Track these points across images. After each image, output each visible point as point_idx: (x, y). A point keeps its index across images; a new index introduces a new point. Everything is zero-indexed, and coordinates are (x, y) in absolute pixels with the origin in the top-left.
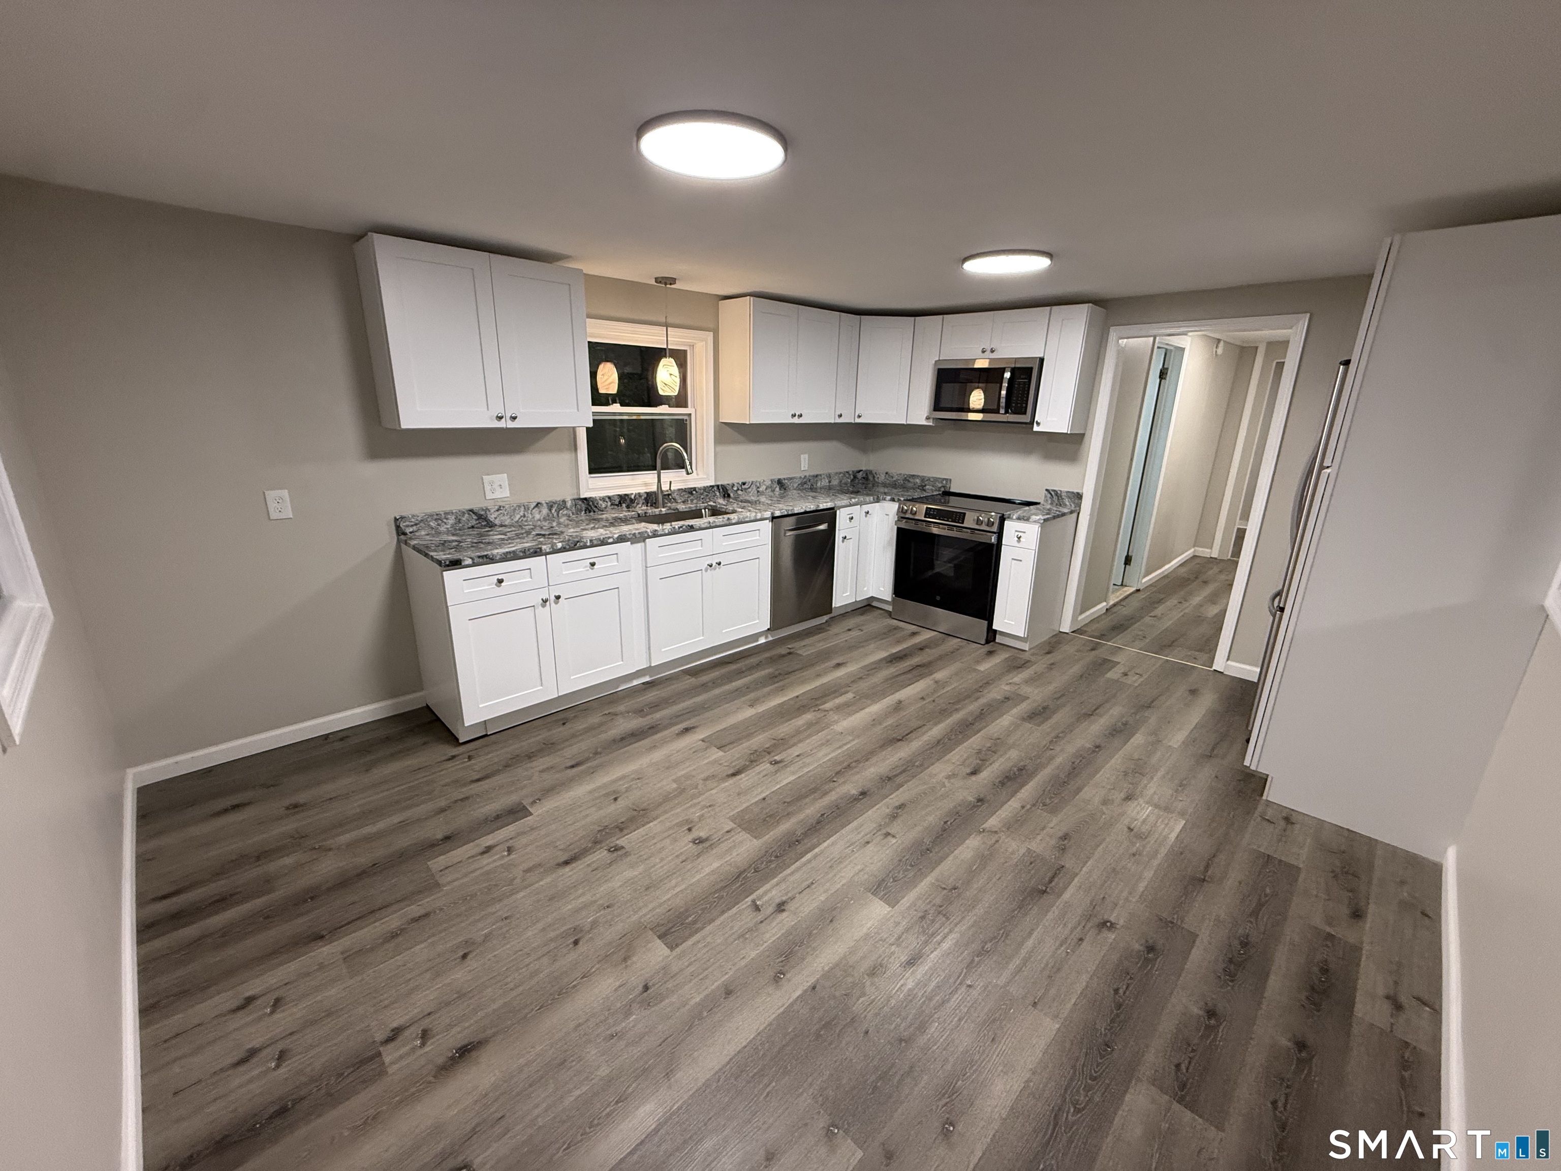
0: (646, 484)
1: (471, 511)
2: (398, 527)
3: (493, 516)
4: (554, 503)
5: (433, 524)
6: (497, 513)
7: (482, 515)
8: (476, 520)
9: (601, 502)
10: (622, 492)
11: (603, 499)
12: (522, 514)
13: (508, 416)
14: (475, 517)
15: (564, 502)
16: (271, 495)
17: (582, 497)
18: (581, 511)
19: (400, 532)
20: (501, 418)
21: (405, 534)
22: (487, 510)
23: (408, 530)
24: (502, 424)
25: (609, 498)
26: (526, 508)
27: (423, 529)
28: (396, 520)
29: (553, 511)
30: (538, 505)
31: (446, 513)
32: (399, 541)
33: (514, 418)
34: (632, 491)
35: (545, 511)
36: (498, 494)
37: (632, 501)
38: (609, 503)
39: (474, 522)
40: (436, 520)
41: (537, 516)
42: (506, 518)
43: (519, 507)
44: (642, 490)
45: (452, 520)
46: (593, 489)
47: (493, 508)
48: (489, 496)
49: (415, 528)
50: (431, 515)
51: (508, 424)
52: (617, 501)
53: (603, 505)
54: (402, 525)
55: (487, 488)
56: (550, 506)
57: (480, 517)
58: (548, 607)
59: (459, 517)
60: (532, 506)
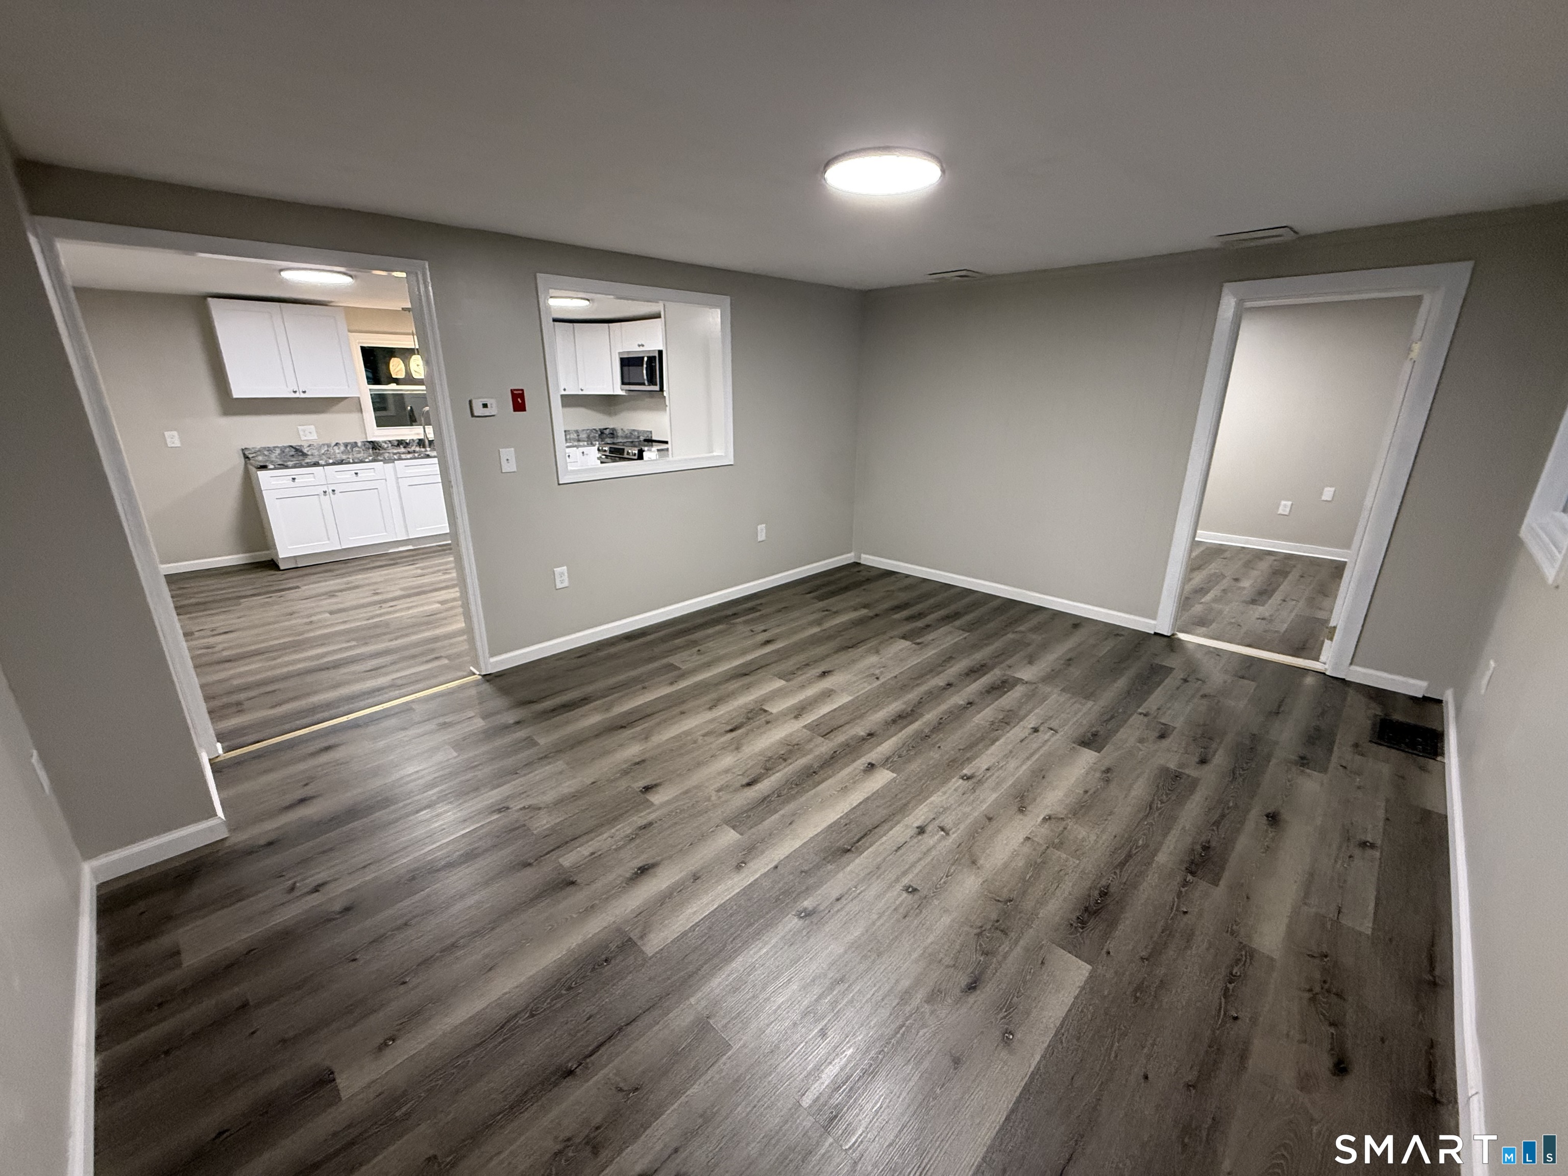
0: (418, 434)
1: (291, 446)
2: (244, 454)
4: (349, 443)
5: (266, 453)
6: (308, 448)
9: (383, 444)
10: (400, 438)
11: (385, 442)
12: (326, 449)
13: (301, 391)
14: (294, 449)
15: (356, 443)
16: (167, 434)
17: (369, 440)
18: (369, 448)
19: (246, 457)
20: (295, 392)
21: (248, 458)
22: (301, 446)
23: (250, 456)
24: (297, 395)
25: (390, 441)
26: (329, 446)
27: (260, 455)
28: (243, 450)
29: (349, 448)
30: (337, 444)
31: (275, 447)
32: (246, 462)
33: (304, 392)
34: (407, 438)
35: (342, 448)
36: (309, 437)
37: (407, 444)
38: (390, 445)
39: (293, 453)
40: (268, 451)
41: (337, 451)
42: (315, 451)
43: (324, 445)
44: (416, 437)
45: (278, 451)
46: (376, 436)
47: (305, 444)
49: (254, 455)
50: (265, 448)
51: (303, 396)
52: (396, 443)
53: (386, 446)
54: (246, 453)
55: (301, 433)
56: (346, 445)
57: (297, 450)
58: (328, 496)
59: (283, 450)
60: (333, 445)
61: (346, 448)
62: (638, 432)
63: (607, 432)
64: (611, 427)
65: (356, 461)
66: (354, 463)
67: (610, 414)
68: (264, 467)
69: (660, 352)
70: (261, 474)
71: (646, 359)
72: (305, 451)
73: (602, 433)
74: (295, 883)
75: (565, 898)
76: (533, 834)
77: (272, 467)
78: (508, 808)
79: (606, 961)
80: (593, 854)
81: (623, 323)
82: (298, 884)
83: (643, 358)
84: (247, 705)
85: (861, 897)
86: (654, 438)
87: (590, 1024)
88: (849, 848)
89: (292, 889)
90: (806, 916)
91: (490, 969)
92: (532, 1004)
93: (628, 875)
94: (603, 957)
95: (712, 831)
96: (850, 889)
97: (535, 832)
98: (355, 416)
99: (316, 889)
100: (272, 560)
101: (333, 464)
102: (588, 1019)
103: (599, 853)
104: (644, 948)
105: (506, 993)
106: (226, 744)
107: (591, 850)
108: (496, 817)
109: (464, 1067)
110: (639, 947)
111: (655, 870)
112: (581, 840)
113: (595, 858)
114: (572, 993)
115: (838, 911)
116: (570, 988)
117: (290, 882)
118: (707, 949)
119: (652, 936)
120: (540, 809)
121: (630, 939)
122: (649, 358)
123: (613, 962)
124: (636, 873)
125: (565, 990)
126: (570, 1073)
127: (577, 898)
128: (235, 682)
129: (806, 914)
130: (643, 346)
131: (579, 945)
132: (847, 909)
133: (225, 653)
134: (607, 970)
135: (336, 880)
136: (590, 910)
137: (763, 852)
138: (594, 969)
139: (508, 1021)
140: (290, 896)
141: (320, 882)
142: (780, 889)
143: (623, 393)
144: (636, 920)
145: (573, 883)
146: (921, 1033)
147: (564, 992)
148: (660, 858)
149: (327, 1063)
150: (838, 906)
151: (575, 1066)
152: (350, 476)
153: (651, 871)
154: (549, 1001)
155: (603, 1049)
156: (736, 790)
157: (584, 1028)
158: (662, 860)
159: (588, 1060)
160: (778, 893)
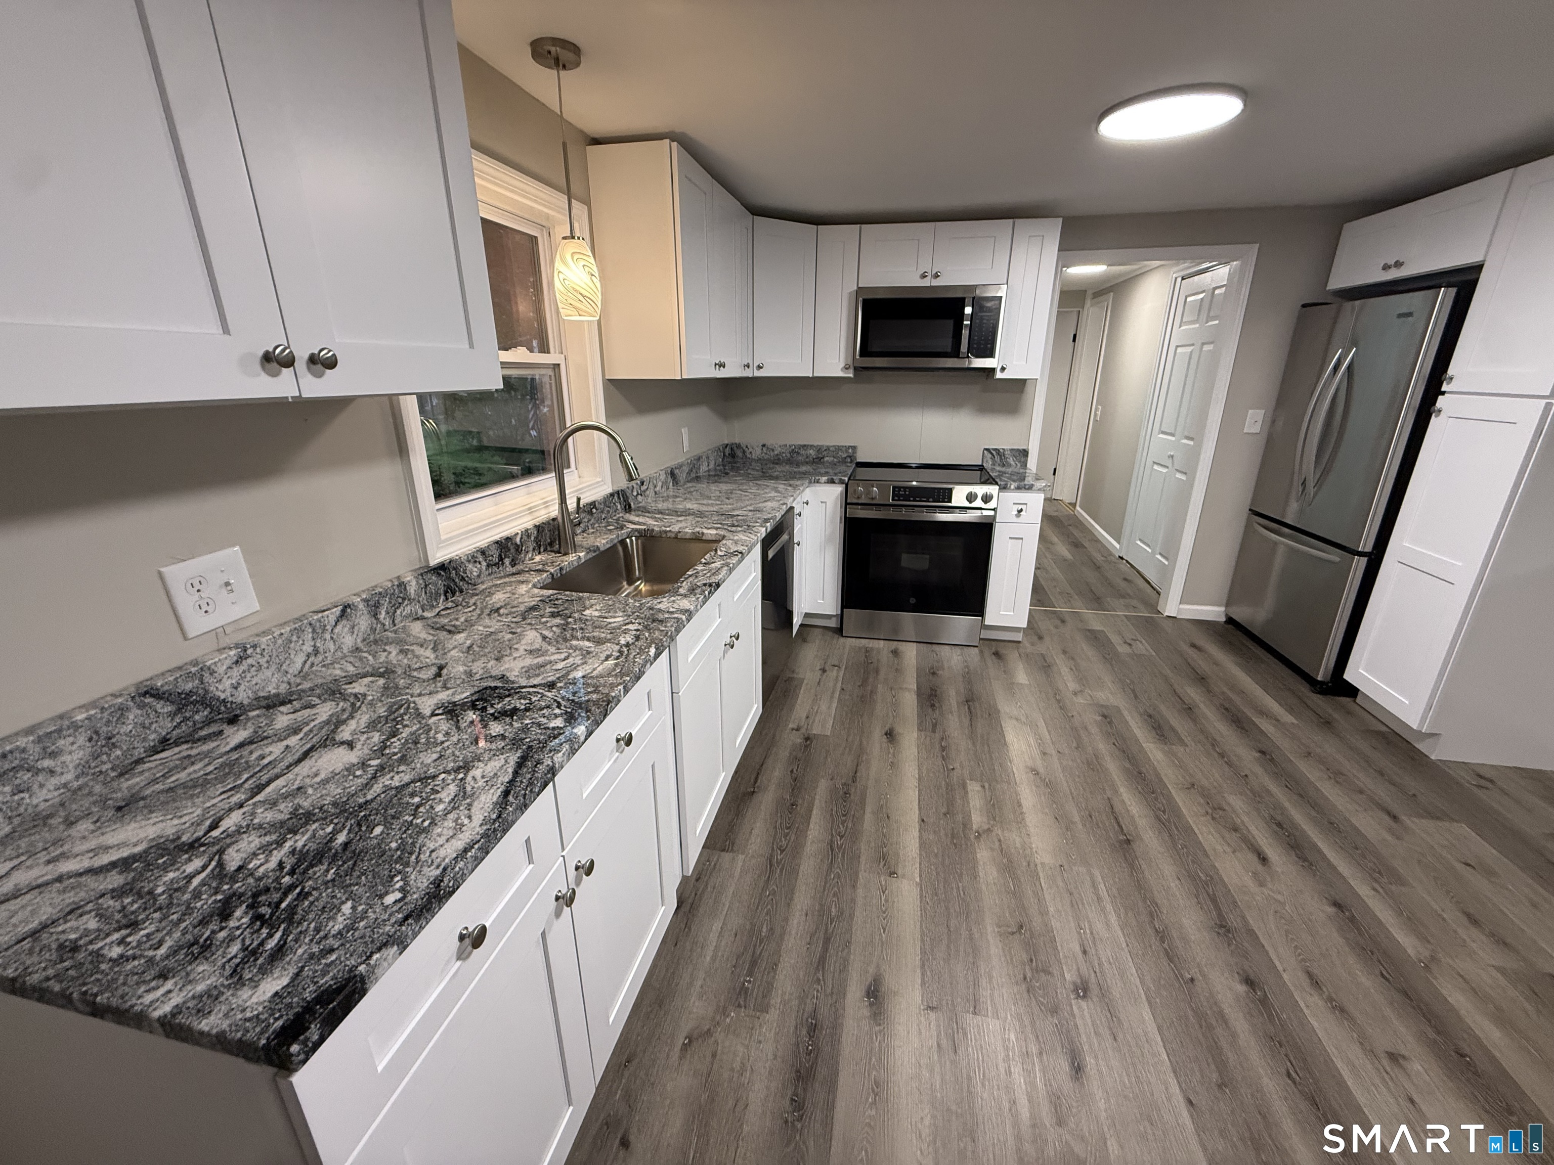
1: (147, 692)
3: (227, 683)
4: (381, 595)
6: (236, 672)
7: (189, 694)
8: (172, 715)
9: (469, 566)
10: (500, 534)
11: (473, 558)
12: (308, 648)
13: (302, 355)
14: (169, 708)
15: (401, 585)
17: (433, 562)
18: (438, 594)
22: (203, 670)
25: (482, 552)
26: (317, 629)
29: (382, 615)
30: (345, 611)
31: (44, 736)
34: (514, 528)
35: (363, 622)
36: (226, 611)
37: (518, 548)
38: (483, 564)
41: (348, 641)
42: (268, 673)
46: (450, 541)
48: (198, 625)
52: (494, 552)
53: (474, 571)
55: (185, 602)
61: (375, 616)
72: (222, 689)
143: (849, 373)
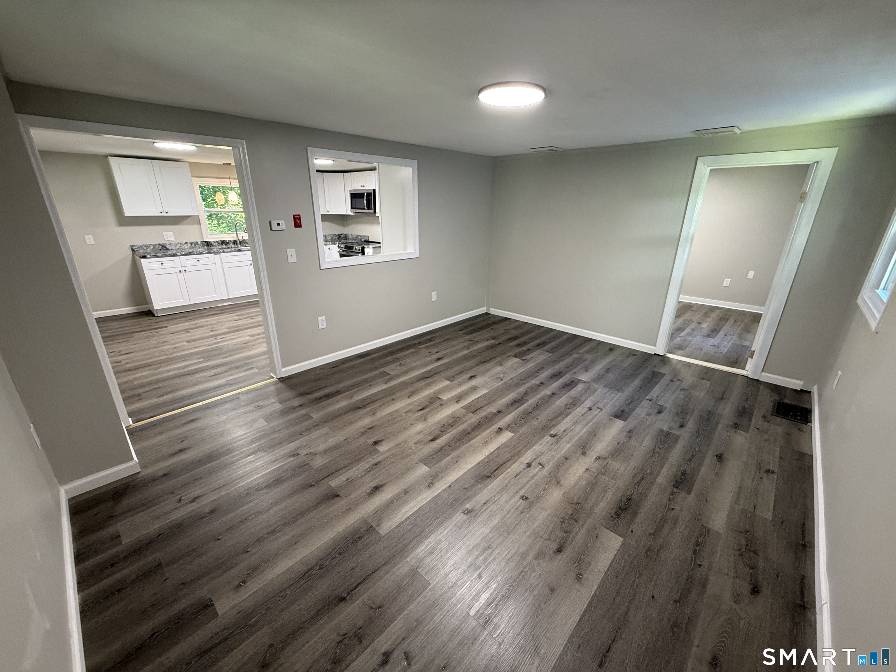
0: (233, 237)
1: (159, 244)
4: (193, 242)
5: (145, 248)
6: (169, 245)
9: (213, 243)
10: (222, 240)
12: (180, 246)
13: (165, 212)
14: (161, 246)
15: (197, 242)
16: (86, 237)
17: (205, 241)
18: (205, 246)
19: (133, 250)
20: (161, 212)
22: (165, 244)
23: (136, 250)
24: (162, 214)
25: (217, 241)
26: (181, 244)
27: (141, 249)
28: (131, 246)
30: (186, 243)
31: (150, 245)
32: (133, 254)
33: (167, 213)
34: (227, 239)
35: (189, 245)
36: (170, 239)
37: (227, 243)
38: (217, 243)
39: (160, 248)
41: (186, 247)
42: (173, 246)
43: (178, 243)
44: (232, 239)
45: (152, 247)
47: (168, 243)
48: (166, 239)
49: (138, 249)
50: (143, 246)
51: (166, 215)
52: (220, 243)
53: (215, 244)
54: (133, 248)
55: (165, 237)
56: (191, 244)
57: (163, 246)
58: (182, 273)
59: (154, 246)
60: (184, 243)
61: (192, 245)
62: (361, 236)
63: (342, 236)
64: (345, 233)
65: (198, 253)
66: (197, 254)
67: (343, 226)
68: (144, 257)
69: (374, 190)
70: (143, 261)
71: (366, 194)
72: (168, 247)
73: (340, 237)
74: (181, 497)
75: (334, 504)
76: (313, 469)
77: (149, 256)
78: (298, 454)
79: (359, 538)
80: (348, 479)
81: (352, 173)
82: (183, 498)
83: (364, 193)
84: (143, 396)
85: (497, 502)
86: (370, 240)
87: (353, 572)
88: (490, 475)
89: (180, 500)
90: (467, 513)
91: (295, 543)
92: (320, 562)
93: (368, 491)
94: (357, 536)
95: (414, 467)
96: (491, 498)
97: (315, 467)
98: (197, 226)
99: (194, 500)
100: (150, 310)
101: (185, 255)
102: (351, 570)
103: (352, 479)
104: (380, 532)
105: (305, 556)
106: (133, 419)
107: (347, 477)
108: (292, 459)
109: (285, 597)
110: (377, 531)
111: (384, 488)
112: (341, 472)
113: (349, 481)
114: (342, 556)
115: (485, 510)
116: (340, 554)
117: (179, 496)
118: (414, 531)
119: (383, 525)
120: (316, 454)
121: (372, 526)
122: (368, 194)
123: (363, 539)
124: (372, 490)
125: (337, 554)
126: (343, 599)
127: (340, 504)
128: (136, 382)
129: (468, 512)
130: (364, 186)
131: (343, 530)
132: (490, 509)
133: (128, 366)
134: (360, 544)
135: (204, 495)
136: (348, 510)
137: (442, 478)
138: (353, 543)
139: (307, 572)
140: (180, 504)
141: (196, 496)
142: (453, 498)
143: (352, 214)
144: (375, 515)
145: (338, 496)
146: (533, 575)
147: (337, 555)
148: (386, 481)
149: (209, 596)
150: (485, 507)
151: (346, 595)
152: (195, 262)
153: (381, 489)
154: (329, 560)
155: (360, 586)
156: (426, 443)
157: (349, 575)
158: (387, 482)
159: (353, 592)
160: (452, 501)
